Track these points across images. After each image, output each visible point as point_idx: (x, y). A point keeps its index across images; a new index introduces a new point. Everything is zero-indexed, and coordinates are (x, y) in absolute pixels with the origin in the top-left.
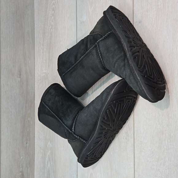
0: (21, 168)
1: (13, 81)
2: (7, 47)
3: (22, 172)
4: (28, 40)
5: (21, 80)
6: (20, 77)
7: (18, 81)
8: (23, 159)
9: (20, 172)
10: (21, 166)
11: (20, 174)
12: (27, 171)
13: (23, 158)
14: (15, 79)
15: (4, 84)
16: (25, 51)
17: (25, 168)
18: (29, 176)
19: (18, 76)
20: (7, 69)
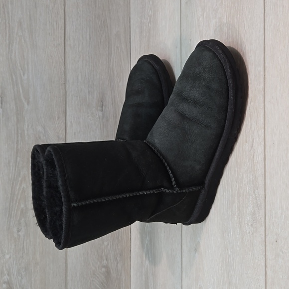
0: (105, 261)
1: (88, 117)
2: (78, 61)
3: (106, 267)
4: (117, 47)
5: (103, 114)
6: (102, 111)
7: (97, 116)
8: (109, 246)
9: (104, 267)
10: (104, 258)
11: (104, 270)
12: (117, 266)
13: (108, 244)
14: (93, 113)
15: (71, 122)
16: (111, 66)
17: (112, 261)
18: (121, 275)
19: (99, 108)
20: (77, 97)
